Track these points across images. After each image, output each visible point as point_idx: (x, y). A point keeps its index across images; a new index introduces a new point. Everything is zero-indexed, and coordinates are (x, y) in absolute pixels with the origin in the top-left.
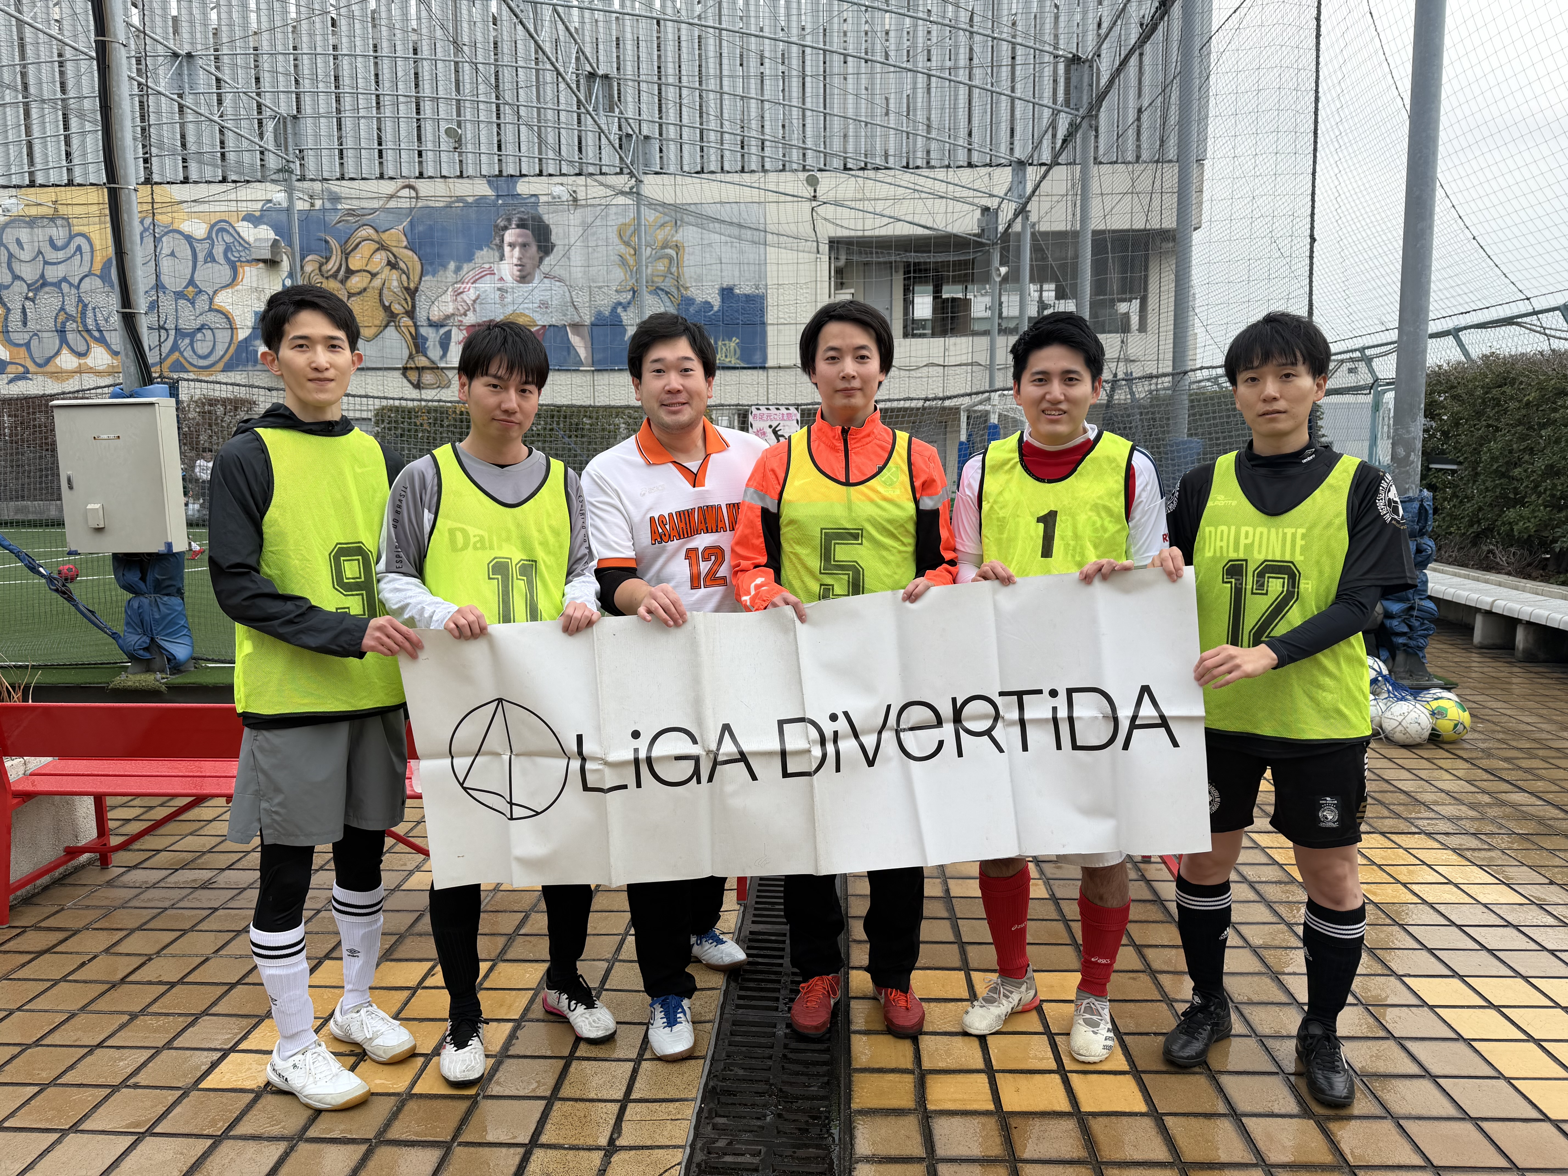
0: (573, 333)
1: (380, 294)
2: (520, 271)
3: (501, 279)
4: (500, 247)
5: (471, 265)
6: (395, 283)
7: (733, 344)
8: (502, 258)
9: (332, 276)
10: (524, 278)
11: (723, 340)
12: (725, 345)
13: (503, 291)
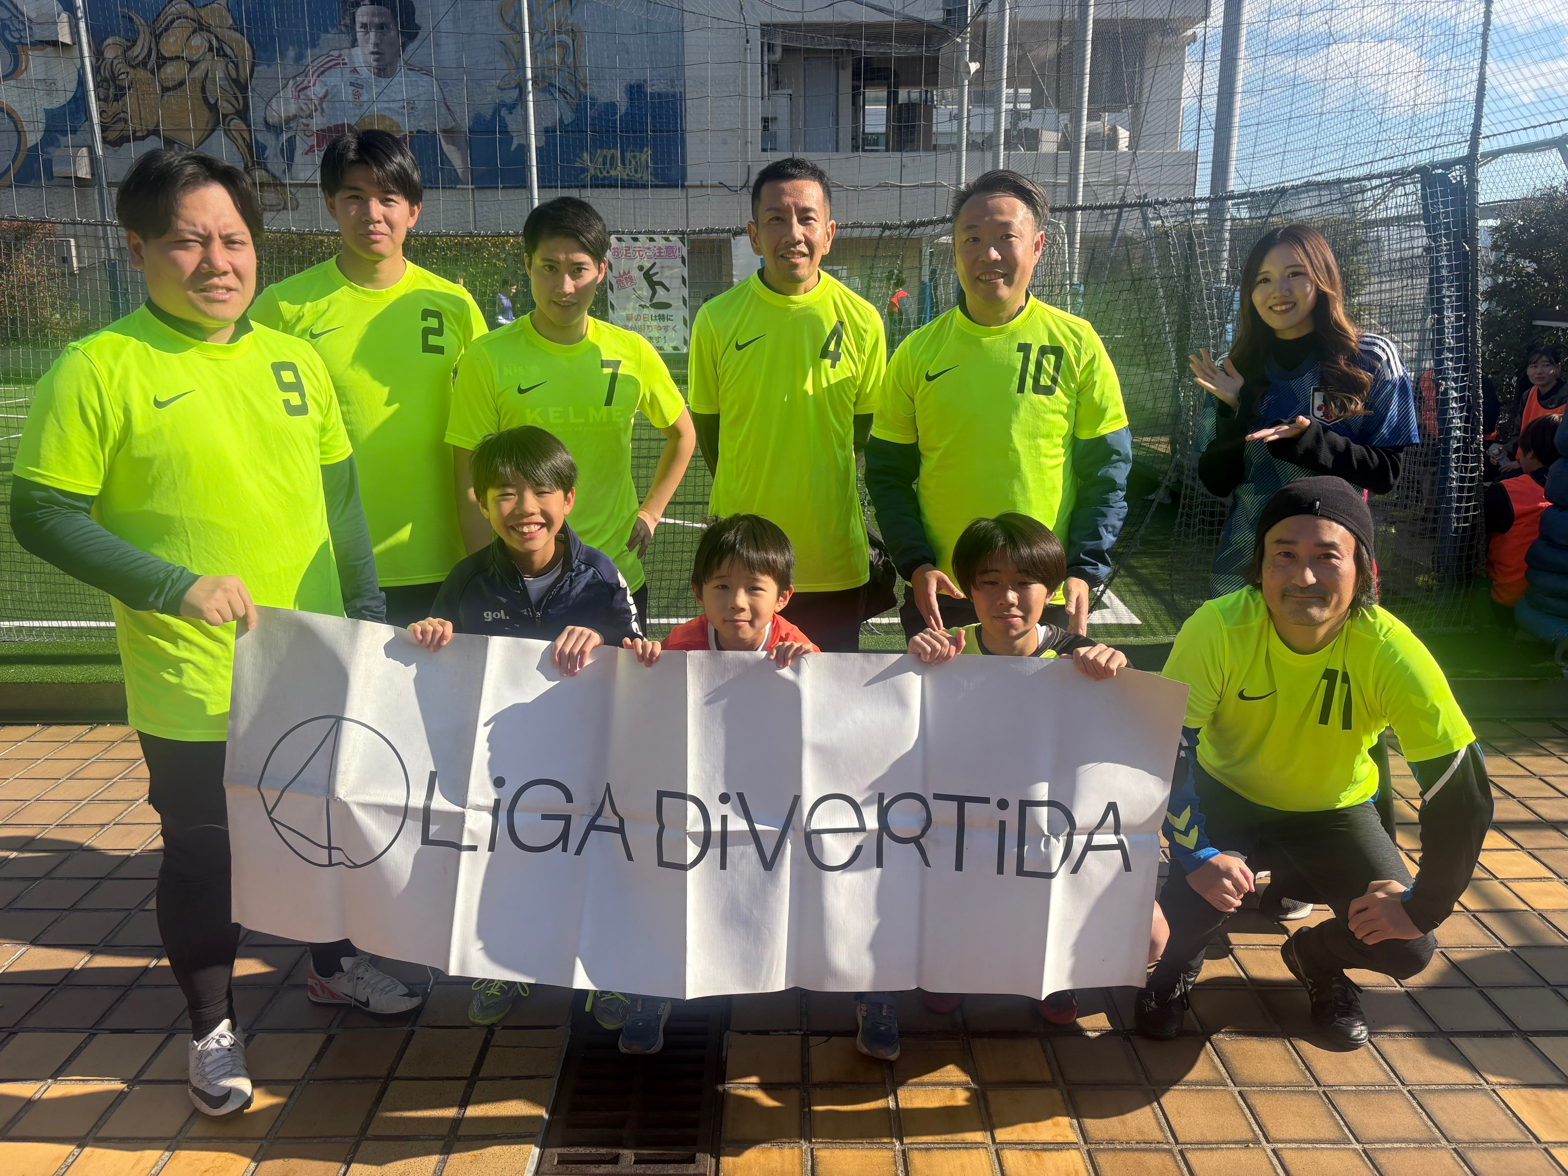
0: (448, 143)
1: (203, 89)
2: (376, 60)
3: (355, 71)
4: (351, 28)
5: (317, 51)
6: (219, 74)
7: (644, 157)
8: (354, 43)
9: (138, 64)
10: (384, 70)
11: (632, 151)
12: (634, 157)
13: (357, 86)
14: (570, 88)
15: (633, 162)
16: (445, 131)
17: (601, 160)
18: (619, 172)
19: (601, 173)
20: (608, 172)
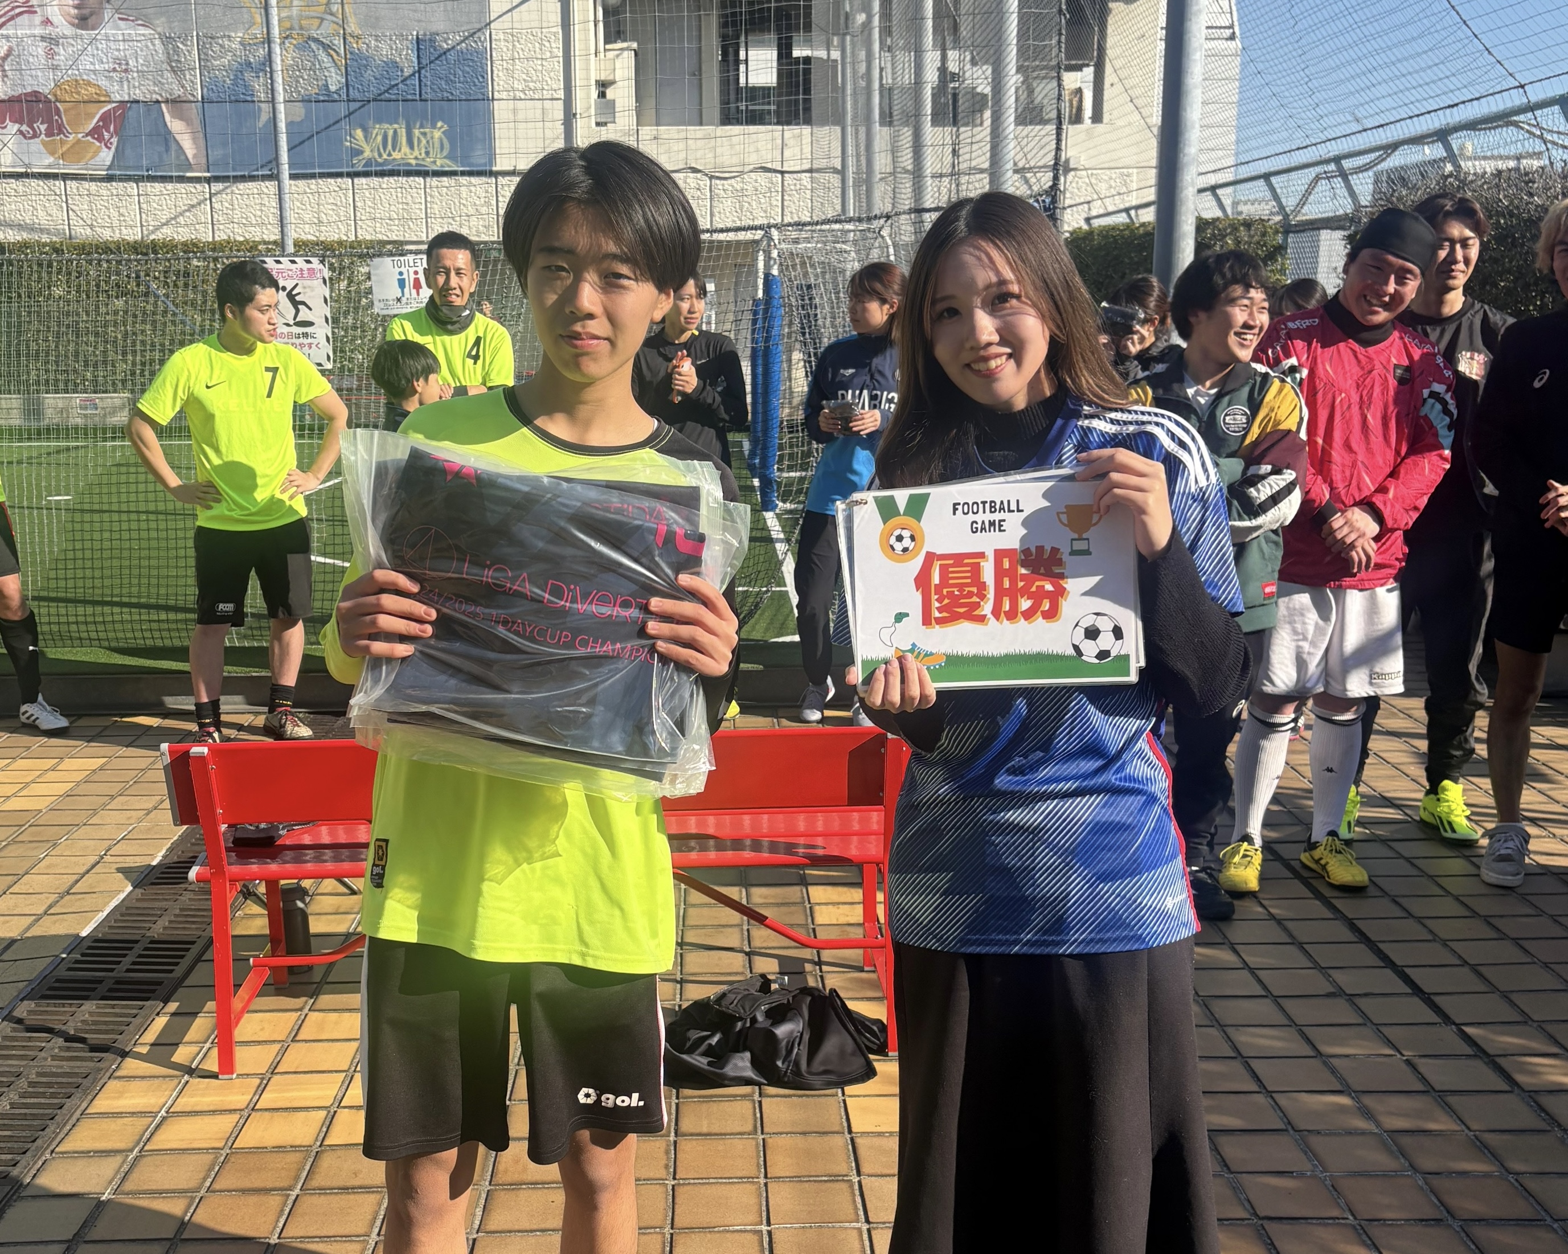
0: (172, 117)
2: (76, 7)
3: (47, 22)
7: (437, 134)
10: (85, 20)
11: (422, 126)
12: (424, 134)
13: (52, 41)
14: (338, 42)
15: (424, 141)
16: (167, 101)
17: (380, 138)
18: (404, 154)
19: (380, 155)
20: (390, 155)
